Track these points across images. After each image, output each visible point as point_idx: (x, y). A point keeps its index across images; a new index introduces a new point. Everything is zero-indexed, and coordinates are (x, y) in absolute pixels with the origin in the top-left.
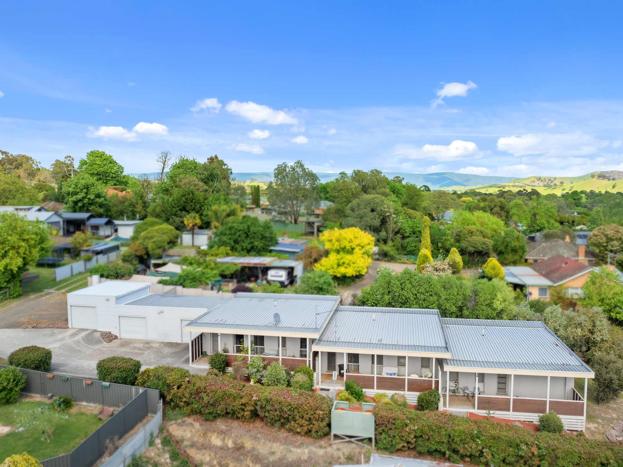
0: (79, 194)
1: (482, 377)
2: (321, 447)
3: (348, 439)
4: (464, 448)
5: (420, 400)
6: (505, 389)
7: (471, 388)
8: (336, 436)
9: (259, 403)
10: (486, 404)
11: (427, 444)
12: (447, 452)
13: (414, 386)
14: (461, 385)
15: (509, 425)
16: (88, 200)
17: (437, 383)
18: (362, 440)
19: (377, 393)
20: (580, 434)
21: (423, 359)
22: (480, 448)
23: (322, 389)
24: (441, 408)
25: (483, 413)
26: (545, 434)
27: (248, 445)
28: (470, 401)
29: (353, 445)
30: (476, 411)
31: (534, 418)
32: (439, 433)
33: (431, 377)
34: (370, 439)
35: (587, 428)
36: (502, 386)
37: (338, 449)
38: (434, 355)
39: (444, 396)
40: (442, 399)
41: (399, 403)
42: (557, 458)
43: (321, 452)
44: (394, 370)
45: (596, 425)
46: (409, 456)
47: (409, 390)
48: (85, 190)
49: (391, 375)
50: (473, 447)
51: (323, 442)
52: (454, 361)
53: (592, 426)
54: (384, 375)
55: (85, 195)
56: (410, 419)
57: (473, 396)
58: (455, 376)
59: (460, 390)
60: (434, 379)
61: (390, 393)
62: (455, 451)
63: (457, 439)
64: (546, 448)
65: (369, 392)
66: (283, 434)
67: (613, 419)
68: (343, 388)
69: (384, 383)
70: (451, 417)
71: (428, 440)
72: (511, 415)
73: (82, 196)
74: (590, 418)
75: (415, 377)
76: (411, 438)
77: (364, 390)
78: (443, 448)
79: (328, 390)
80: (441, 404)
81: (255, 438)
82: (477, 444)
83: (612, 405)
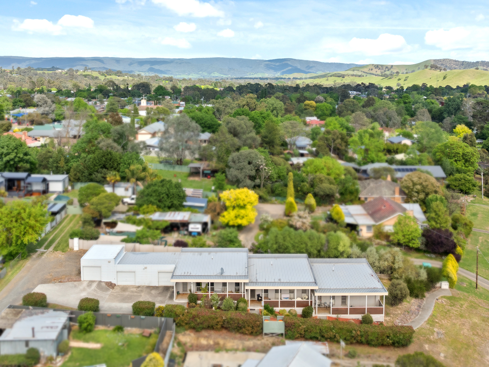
0: (11, 154)
1: (334, 297)
2: (258, 340)
3: (271, 335)
4: (327, 334)
5: (303, 312)
6: (345, 302)
7: (328, 303)
8: (266, 334)
9: (226, 321)
10: (336, 311)
11: (310, 334)
12: (319, 337)
13: (300, 304)
14: (323, 301)
15: (347, 321)
16: (18, 158)
17: (311, 302)
18: (278, 335)
19: (281, 310)
20: (381, 323)
21: (302, 290)
22: (334, 334)
23: (251, 310)
24: (314, 315)
25: (335, 316)
26: (364, 325)
27: (221, 342)
28: (328, 310)
29: (274, 338)
30: (331, 315)
31: (359, 317)
32: (316, 328)
33: (308, 299)
34: (282, 334)
35: (385, 320)
36: (344, 301)
37: (267, 340)
38: (310, 288)
39: (315, 308)
40: (314, 311)
41: (293, 314)
42: (368, 335)
43: (259, 342)
44: (288, 296)
45: (390, 318)
46: (301, 340)
47: (297, 307)
48: (16, 150)
49: (286, 298)
50: (331, 334)
51: (259, 338)
52: (320, 290)
53: (388, 319)
54: (283, 300)
55: (15, 155)
56: (302, 323)
57: (329, 307)
58: (320, 298)
59: (322, 304)
60: (310, 300)
61: (288, 309)
62: (323, 336)
63: (324, 331)
64: (364, 332)
65: (277, 309)
66: (238, 335)
67: (398, 314)
68: (262, 308)
69: (284, 304)
70: (320, 320)
71: (311, 332)
72: (349, 316)
74: (387, 314)
75: (299, 299)
76: (303, 332)
77: (274, 308)
78: (318, 336)
79: (254, 310)
80: (314, 313)
81: (224, 338)
82: (333, 332)
83: (399, 306)
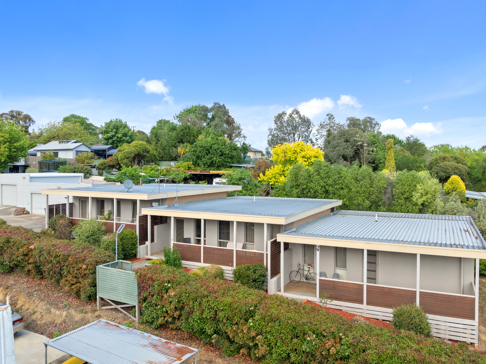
0: (110, 133)
3: (114, 306)
10: (330, 290)
13: (243, 260)
16: (116, 138)
22: (254, 333)
29: (120, 315)
35: (480, 340)
38: (265, 220)
47: (237, 266)
48: (115, 130)
55: (114, 134)
60: (265, 252)
65: (189, 265)
71: (190, 313)
72: (365, 310)
73: (112, 134)
